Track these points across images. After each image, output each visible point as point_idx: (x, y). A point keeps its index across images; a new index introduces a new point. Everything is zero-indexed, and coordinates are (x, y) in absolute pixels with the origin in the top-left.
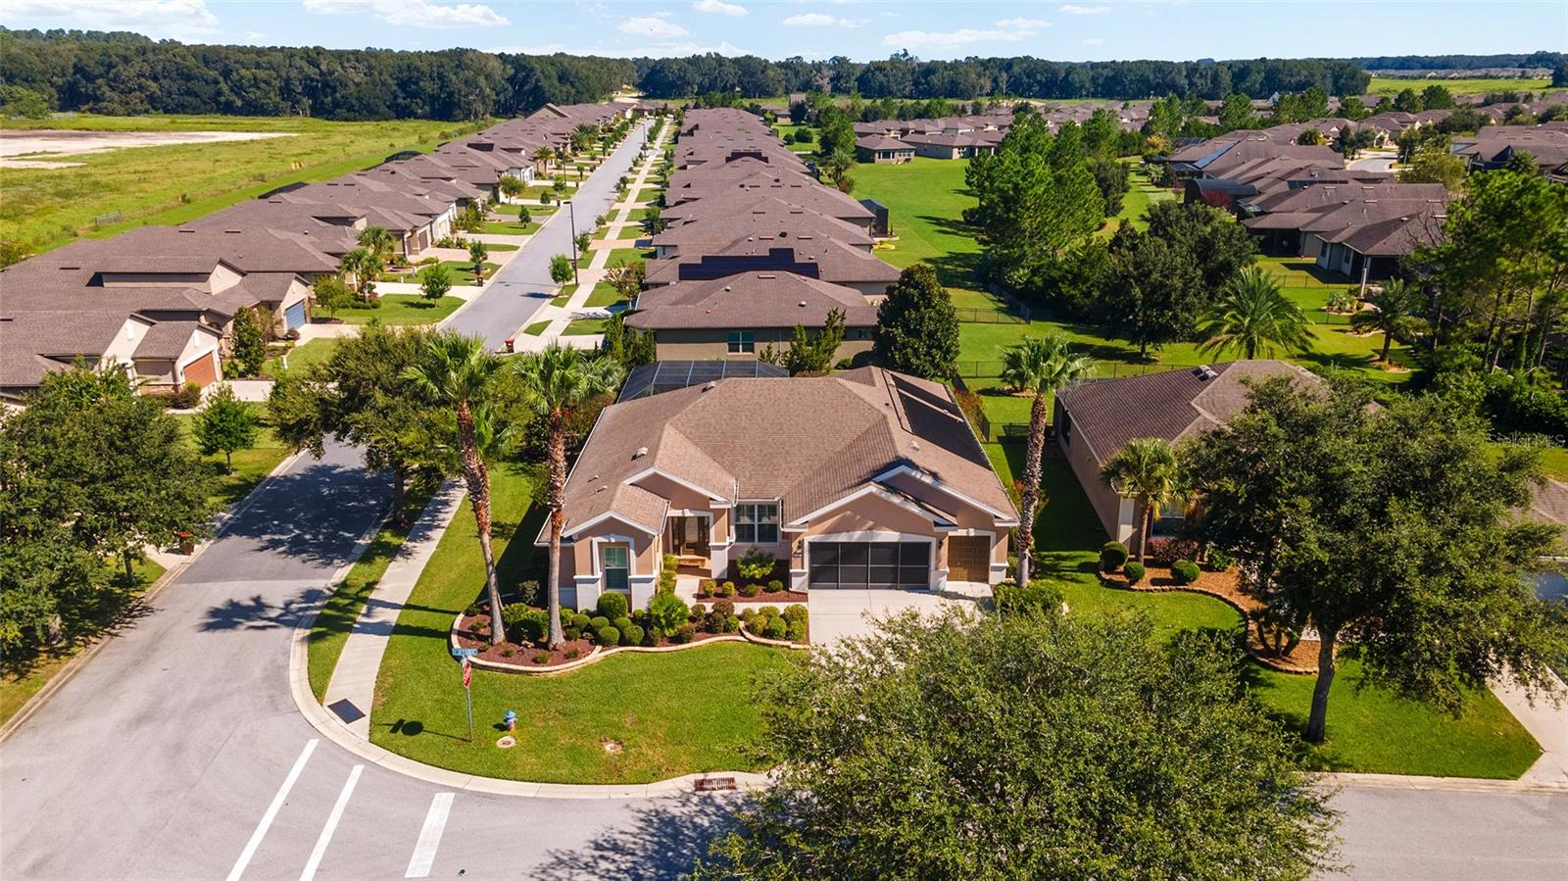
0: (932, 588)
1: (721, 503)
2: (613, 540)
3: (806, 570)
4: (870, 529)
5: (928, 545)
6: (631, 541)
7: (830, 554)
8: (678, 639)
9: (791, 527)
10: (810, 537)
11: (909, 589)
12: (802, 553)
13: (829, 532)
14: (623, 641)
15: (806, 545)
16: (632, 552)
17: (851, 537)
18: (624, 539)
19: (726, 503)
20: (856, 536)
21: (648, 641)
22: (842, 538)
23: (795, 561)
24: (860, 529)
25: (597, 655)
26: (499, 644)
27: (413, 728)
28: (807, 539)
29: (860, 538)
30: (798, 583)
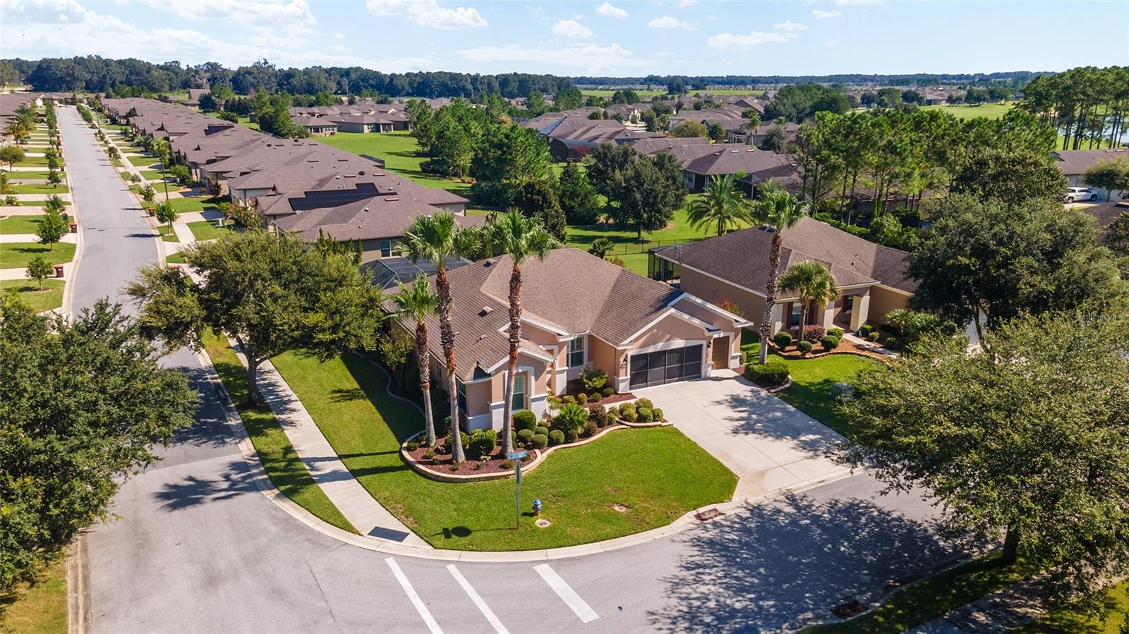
0: (703, 376)
1: (567, 337)
2: (520, 371)
3: (629, 377)
4: (668, 340)
5: (701, 346)
6: (531, 369)
7: (642, 363)
8: (587, 434)
9: (623, 345)
10: (632, 351)
11: (689, 379)
12: (626, 365)
13: (643, 346)
14: (552, 443)
15: (629, 357)
16: (533, 378)
17: (656, 348)
18: (526, 368)
19: (570, 336)
20: (659, 347)
21: (569, 439)
22: (651, 349)
23: (622, 371)
24: (661, 341)
25: (541, 457)
26: (463, 463)
27: (463, 532)
28: (630, 354)
29: (662, 346)
30: (623, 387)
